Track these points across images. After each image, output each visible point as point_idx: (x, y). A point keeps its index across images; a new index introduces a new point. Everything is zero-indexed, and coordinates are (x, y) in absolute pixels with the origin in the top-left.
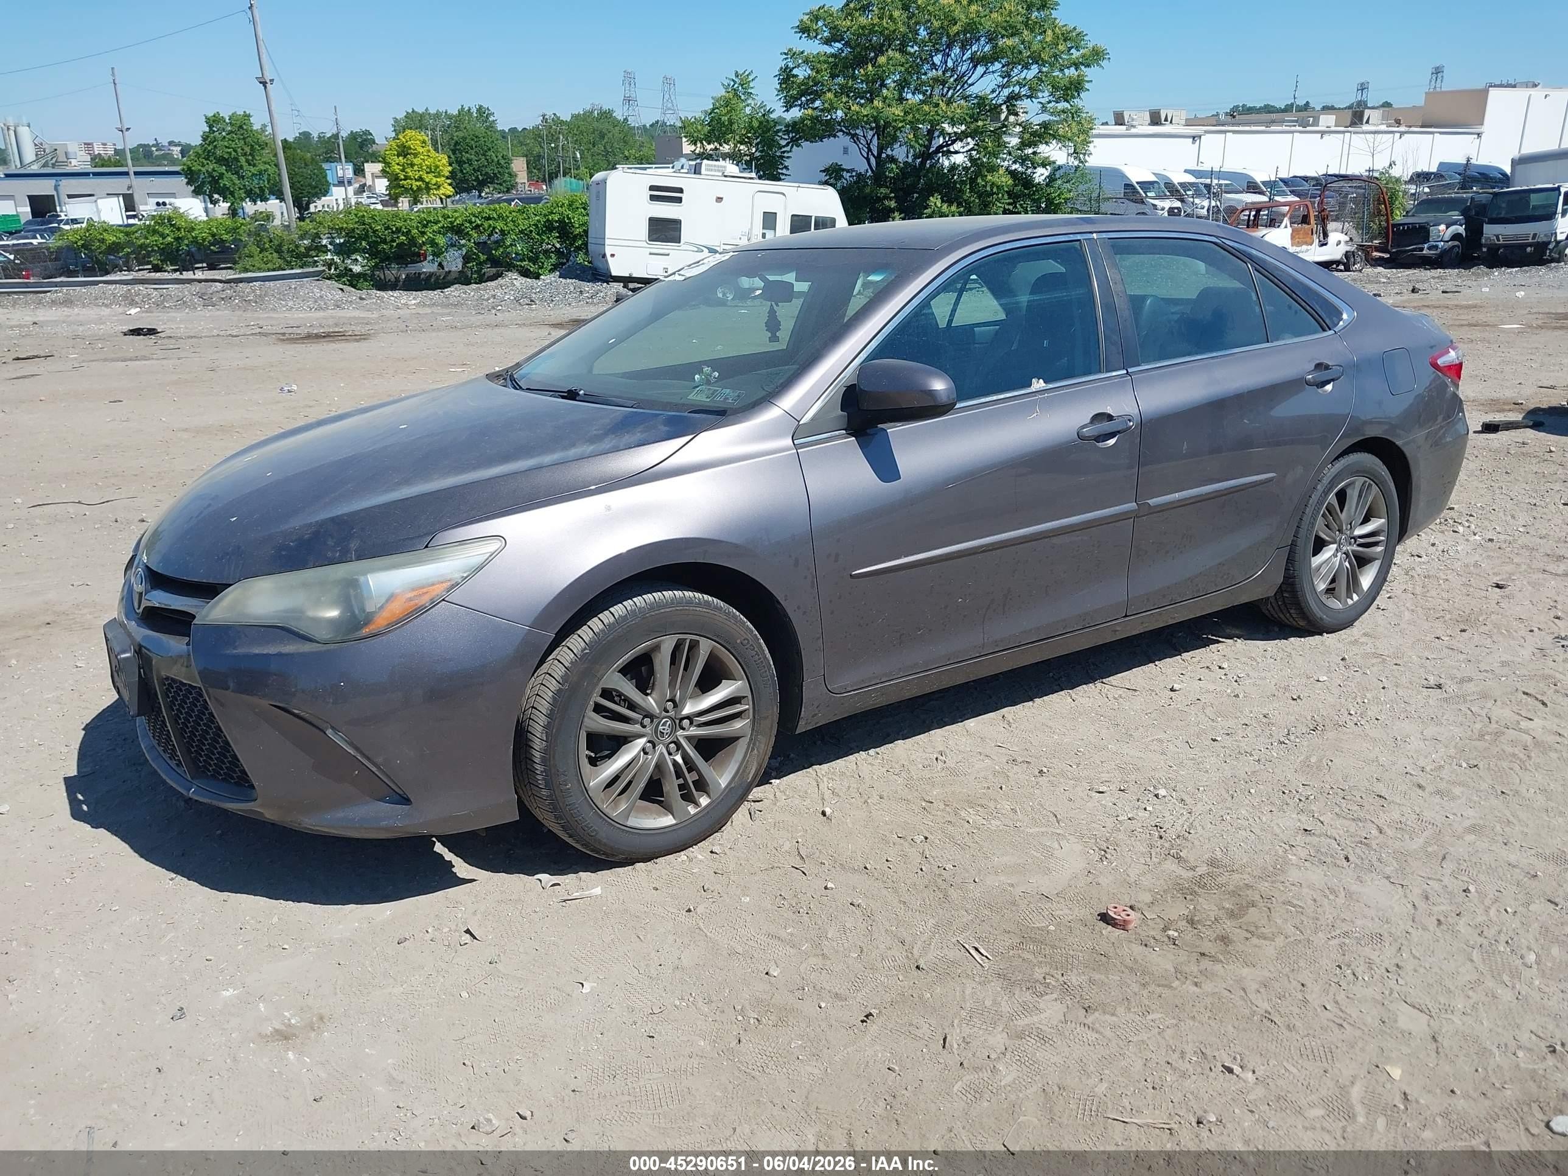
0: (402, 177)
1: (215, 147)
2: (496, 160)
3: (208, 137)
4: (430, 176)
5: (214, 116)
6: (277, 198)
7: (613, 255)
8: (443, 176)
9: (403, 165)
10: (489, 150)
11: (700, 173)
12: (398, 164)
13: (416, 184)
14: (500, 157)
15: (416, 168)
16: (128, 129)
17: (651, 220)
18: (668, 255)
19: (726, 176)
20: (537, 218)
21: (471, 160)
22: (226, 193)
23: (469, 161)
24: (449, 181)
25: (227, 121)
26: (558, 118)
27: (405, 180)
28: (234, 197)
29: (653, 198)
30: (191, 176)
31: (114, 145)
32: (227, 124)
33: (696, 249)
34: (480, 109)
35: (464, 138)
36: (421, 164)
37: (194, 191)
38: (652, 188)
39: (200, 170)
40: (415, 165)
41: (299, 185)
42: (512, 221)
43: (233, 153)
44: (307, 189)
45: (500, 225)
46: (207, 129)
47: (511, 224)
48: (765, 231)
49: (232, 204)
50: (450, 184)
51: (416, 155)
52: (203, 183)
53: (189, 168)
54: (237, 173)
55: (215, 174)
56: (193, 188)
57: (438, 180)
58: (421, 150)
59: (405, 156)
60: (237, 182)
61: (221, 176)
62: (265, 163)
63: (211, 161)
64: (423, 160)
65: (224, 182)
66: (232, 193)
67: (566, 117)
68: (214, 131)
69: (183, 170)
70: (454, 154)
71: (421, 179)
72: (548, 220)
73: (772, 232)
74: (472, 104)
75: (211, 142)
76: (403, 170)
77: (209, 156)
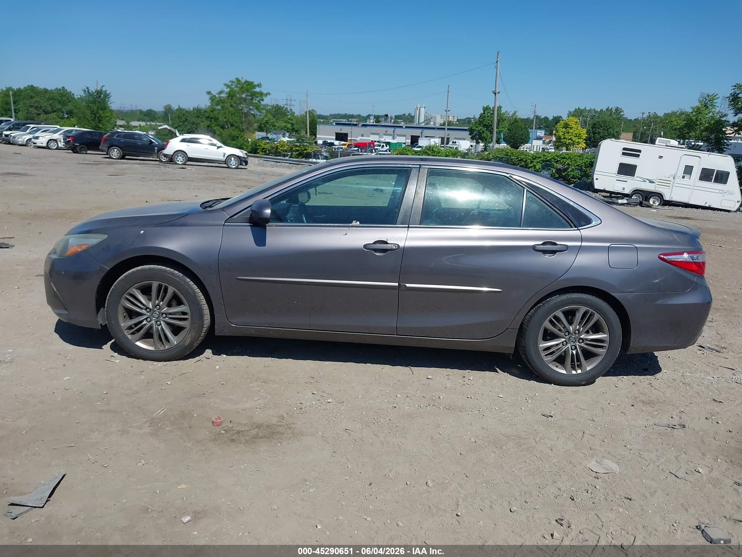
0: (563, 138)
1: (484, 120)
2: (613, 133)
3: (482, 115)
4: (576, 138)
5: (487, 107)
6: (506, 143)
7: (597, 179)
8: (582, 139)
9: (564, 132)
10: (610, 128)
11: (654, 144)
12: (562, 132)
13: (568, 141)
14: (615, 132)
15: (570, 134)
16: (449, 111)
17: (620, 164)
18: (626, 182)
19: (667, 146)
20: (587, 160)
21: (600, 132)
22: (483, 139)
23: (599, 133)
24: (585, 141)
25: (492, 109)
26: (656, 115)
27: (564, 139)
28: (486, 141)
29: (624, 154)
30: (471, 131)
31: (457, 117)
32: (491, 110)
33: (643, 180)
34: (617, 109)
35: (599, 122)
36: (573, 132)
37: (471, 138)
38: (624, 149)
39: (475, 129)
40: (570, 133)
41: (516, 138)
42: (574, 160)
43: (491, 123)
44: (520, 140)
45: (568, 162)
46: (482, 112)
47: (573, 162)
48: (684, 175)
49: (485, 144)
50: (584, 143)
51: (571, 128)
52: (476, 135)
53: (471, 128)
54: (490, 131)
55: (481, 131)
56: (471, 136)
57: (579, 140)
58: (574, 126)
59: (566, 129)
60: (489, 135)
61: (483, 132)
62: (503, 128)
63: (481, 126)
64: (574, 131)
65: (484, 135)
66: (486, 140)
67: (661, 114)
68: (485, 113)
69: (469, 128)
70: (592, 129)
71: (571, 139)
72: (591, 161)
73: (689, 176)
74: (613, 106)
75: (483, 118)
76: (563, 135)
77: (480, 124)
